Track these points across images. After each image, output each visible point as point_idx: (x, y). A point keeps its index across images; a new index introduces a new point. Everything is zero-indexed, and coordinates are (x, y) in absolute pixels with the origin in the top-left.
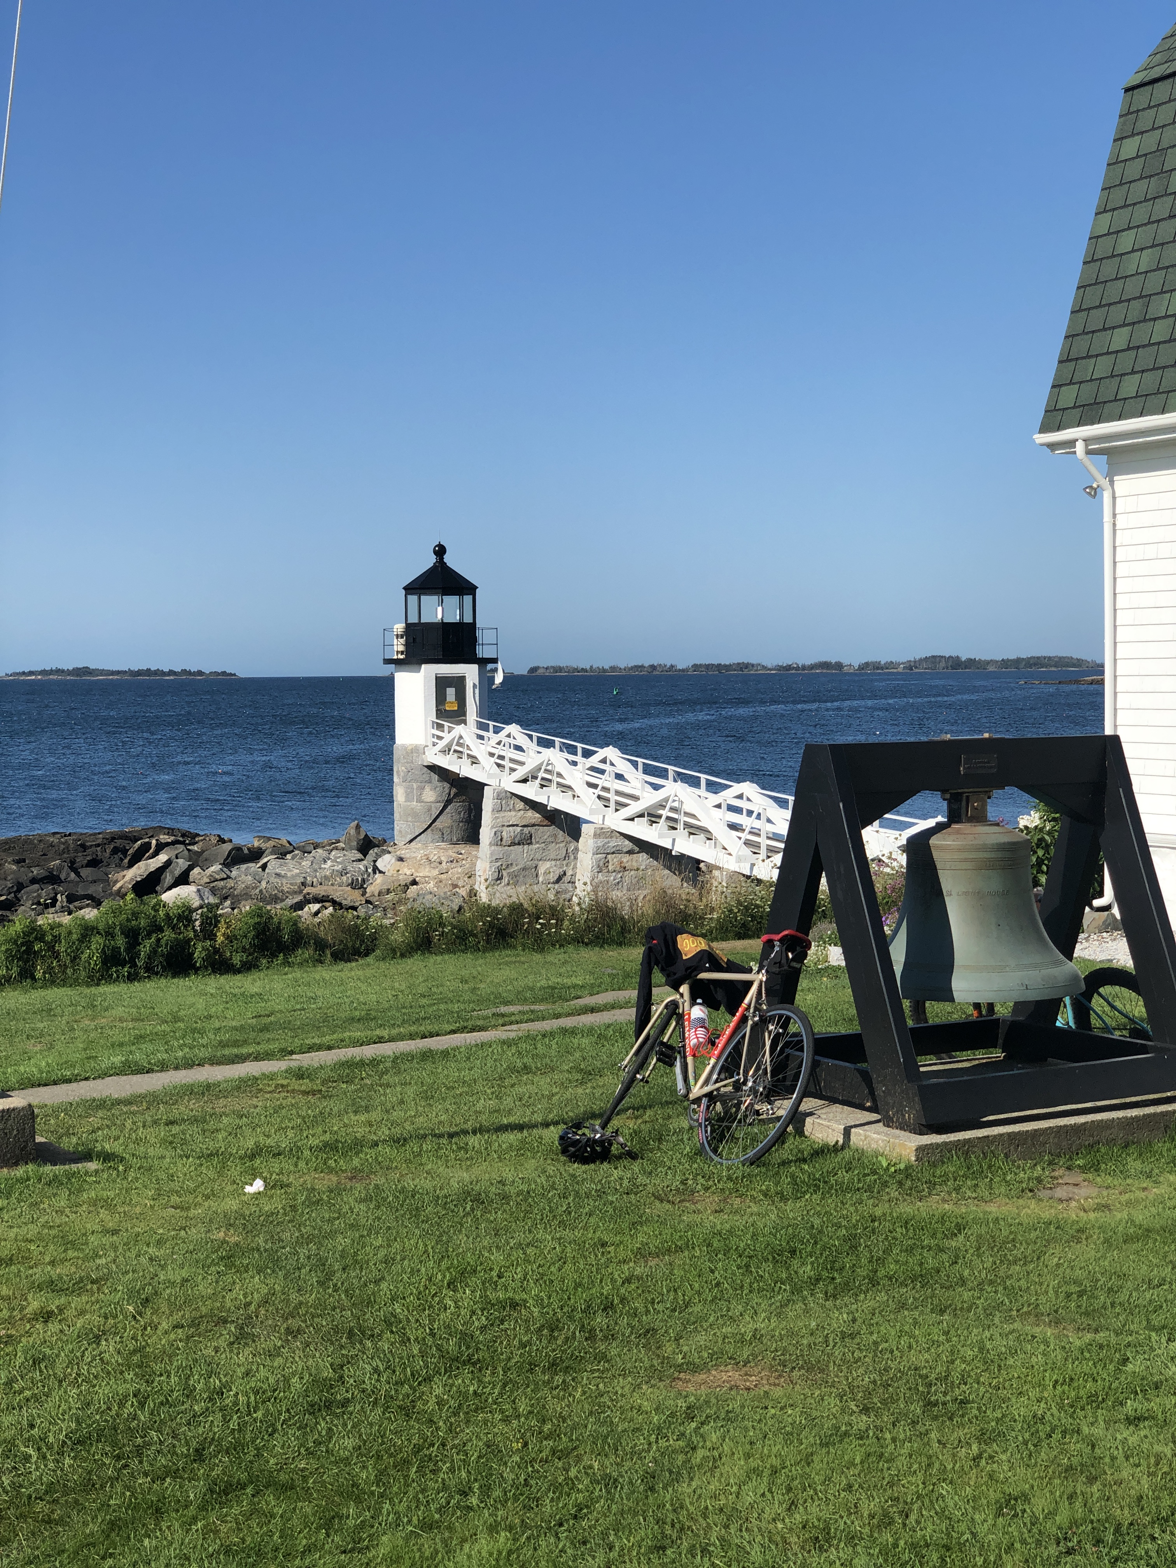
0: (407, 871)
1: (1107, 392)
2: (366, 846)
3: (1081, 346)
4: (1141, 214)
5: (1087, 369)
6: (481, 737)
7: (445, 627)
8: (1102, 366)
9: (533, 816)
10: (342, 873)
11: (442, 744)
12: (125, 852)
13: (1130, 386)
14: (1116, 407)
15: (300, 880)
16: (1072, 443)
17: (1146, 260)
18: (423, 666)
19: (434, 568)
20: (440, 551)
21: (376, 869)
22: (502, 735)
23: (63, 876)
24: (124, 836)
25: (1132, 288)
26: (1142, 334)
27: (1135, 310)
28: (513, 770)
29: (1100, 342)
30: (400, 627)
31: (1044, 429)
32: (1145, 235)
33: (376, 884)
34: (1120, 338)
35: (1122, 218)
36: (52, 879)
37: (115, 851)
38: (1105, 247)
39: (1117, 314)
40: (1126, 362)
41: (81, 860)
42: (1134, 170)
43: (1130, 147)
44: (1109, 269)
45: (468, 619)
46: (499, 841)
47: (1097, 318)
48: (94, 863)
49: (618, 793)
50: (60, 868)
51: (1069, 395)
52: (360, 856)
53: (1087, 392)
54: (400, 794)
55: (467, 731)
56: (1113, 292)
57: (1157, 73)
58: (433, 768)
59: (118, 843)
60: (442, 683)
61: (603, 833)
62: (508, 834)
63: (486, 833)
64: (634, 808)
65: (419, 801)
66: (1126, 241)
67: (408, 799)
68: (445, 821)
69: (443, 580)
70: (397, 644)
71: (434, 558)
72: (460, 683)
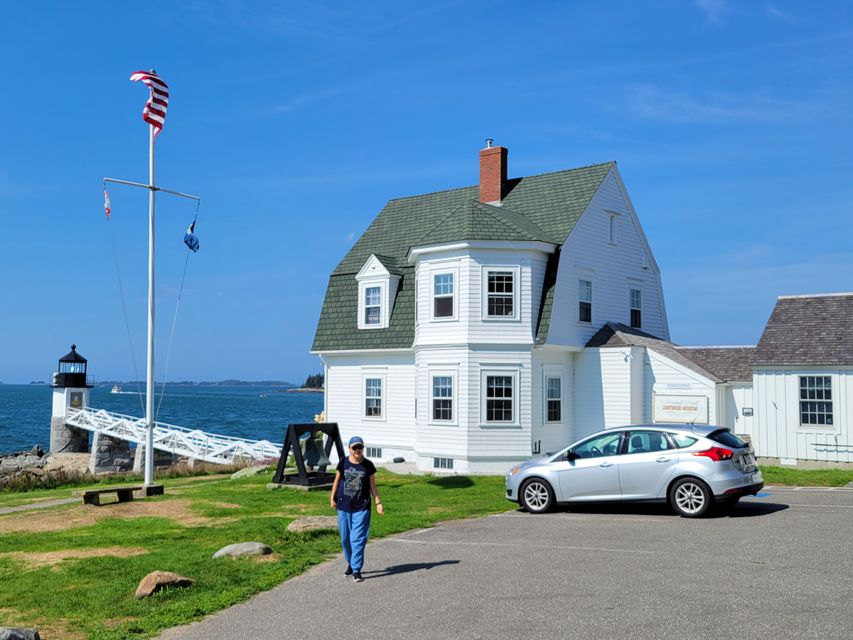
0: (59, 463)
1: (326, 343)
2: (40, 454)
3: (320, 332)
4: (334, 305)
5: (321, 338)
6: (90, 414)
7: (74, 375)
8: (325, 338)
10: (33, 464)
11: (73, 417)
13: (331, 343)
14: (328, 348)
15: (17, 466)
16: (318, 354)
17: (335, 315)
18: (66, 389)
19: (71, 354)
20: (74, 347)
21: (46, 462)
22: (98, 414)
25: (332, 321)
26: (334, 332)
27: (332, 326)
28: (106, 426)
29: (325, 332)
30: (55, 374)
31: (312, 350)
32: (335, 310)
33: (48, 467)
34: (329, 332)
35: (329, 305)
38: (325, 311)
39: (328, 326)
40: (330, 338)
42: (332, 294)
43: (331, 289)
44: (327, 316)
45: (83, 372)
46: (99, 451)
47: (324, 327)
51: (317, 343)
52: (38, 457)
53: (322, 343)
55: (84, 412)
56: (328, 321)
57: (337, 273)
58: (67, 425)
60: (73, 395)
62: (103, 448)
63: (94, 448)
64: (158, 439)
65: (62, 437)
66: (330, 310)
68: (72, 445)
69: (74, 358)
70: (54, 380)
71: (71, 350)
72: (80, 395)
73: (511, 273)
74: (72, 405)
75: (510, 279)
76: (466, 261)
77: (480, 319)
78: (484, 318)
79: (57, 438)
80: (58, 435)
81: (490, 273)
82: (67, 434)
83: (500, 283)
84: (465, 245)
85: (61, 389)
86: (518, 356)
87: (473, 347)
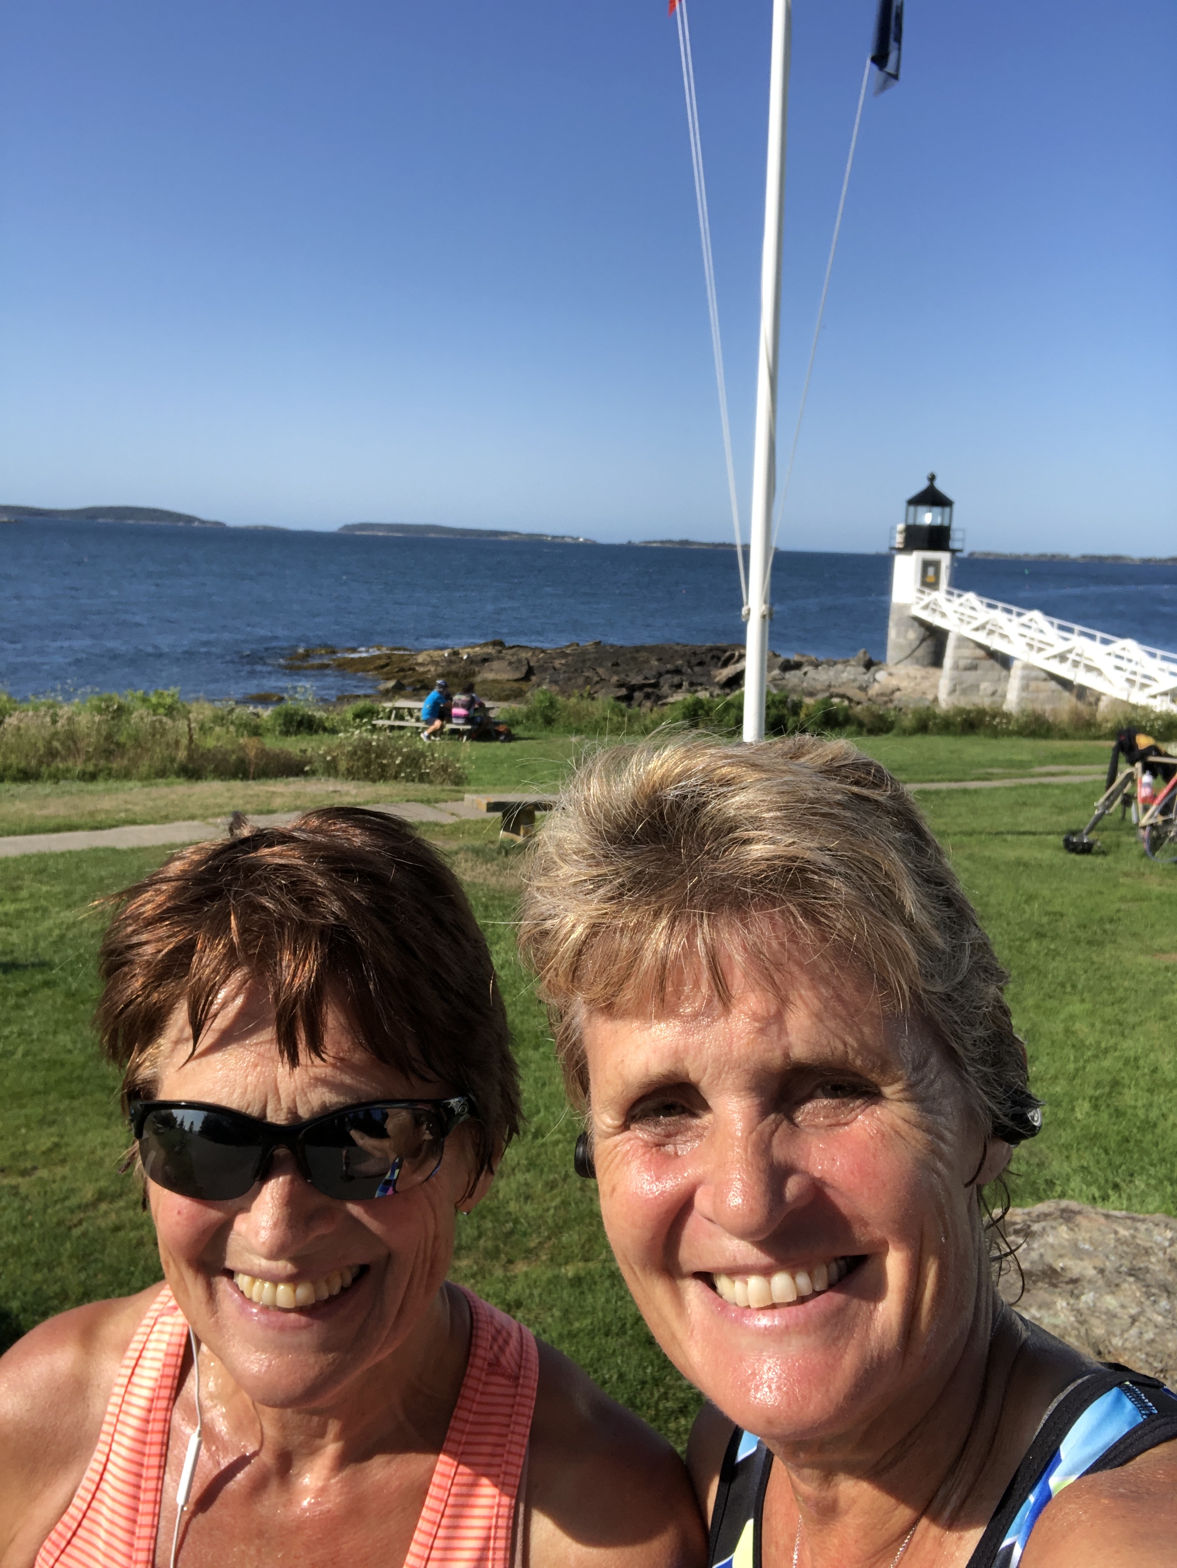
0: (894, 682)
2: (869, 665)
6: (949, 600)
7: (931, 529)
9: (981, 653)
10: (854, 680)
11: (923, 603)
12: (719, 658)
15: (827, 683)
18: (916, 553)
19: (927, 489)
20: (932, 478)
21: (875, 680)
22: (962, 600)
23: (684, 670)
24: (718, 649)
28: (969, 623)
30: (901, 526)
33: (874, 690)
36: (677, 671)
37: (713, 657)
41: (694, 661)
45: (946, 523)
48: (701, 664)
49: (1041, 642)
50: (682, 666)
52: (863, 670)
54: (892, 633)
55: (939, 596)
58: (916, 619)
59: (715, 652)
60: (926, 564)
61: (1027, 667)
62: (962, 663)
63: (948, 661)
64: (1051, 652)
65: (905, 638)
67: (898, 635)
68: (920, 652)
69: (932, 497)
70: (899, 537)
71: (927, 483)
72: (936, 564)
74: (923, 584)
79: (897, 638)
82: (914, 634)
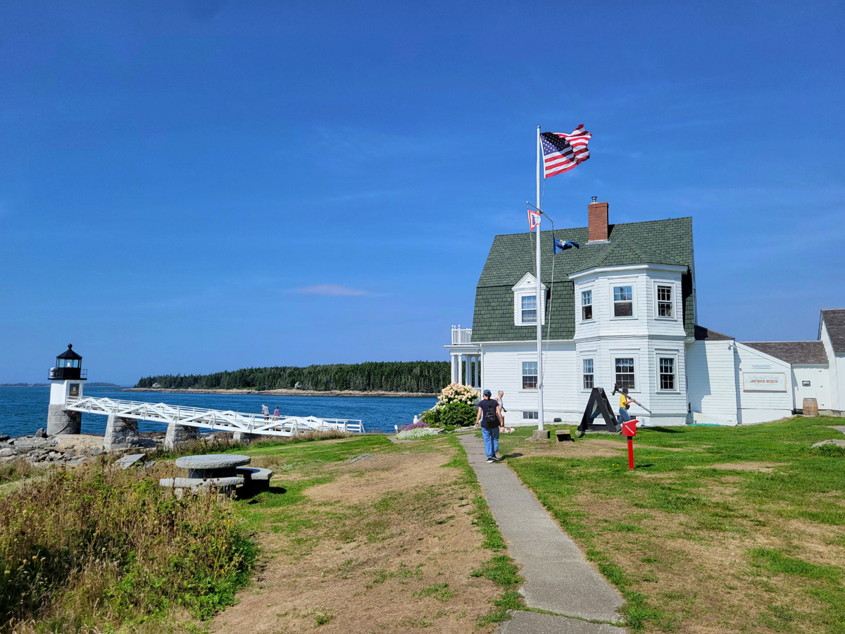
2: (45, 436)
4: (485, 308)
5: (479, 332)
11: (75, 404)
13: (490, 336)
14: (488, 339)
17: (489, 316)
18: (66, 381)
20: (70, 346)
22: (99, 400)
25: (487, 320)
26: (490, 328)
27: (488, 324)
30: (52, 369)
32: (487, 312)
34: (486, 328)
35: (481, 308)
38: (478, 313)
39: (484, 324)
40: (488, 332)
43: (480, 297)
44: (480, 316)
45: (78, 367)
46: (115, 431)
51: (476, 336)
52: (44, 438)
55: (79, 398)
56: (482, 320)
58: (65, 412)
60: (72, 386)
61: (177, 426)
62: (118, 429)
66: (482, 312)
69: (70, 355)
70: (52, 374)
71: (68, 348)
72: (77, 386)
73: (670, 287)
74: (70, 395)
75: (669, 291)
76: (643, 278)
77: (654, 318)
78: (656, 318)
79: (54, 422)
80: (56, 420)
81: (658, 286)
82: (65, 419)
83: (664, 293)
84: (646, 266)
85: (61, 381)
86: (676, 344)
87: (651, 337)
